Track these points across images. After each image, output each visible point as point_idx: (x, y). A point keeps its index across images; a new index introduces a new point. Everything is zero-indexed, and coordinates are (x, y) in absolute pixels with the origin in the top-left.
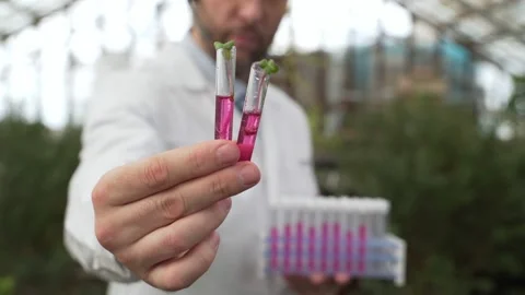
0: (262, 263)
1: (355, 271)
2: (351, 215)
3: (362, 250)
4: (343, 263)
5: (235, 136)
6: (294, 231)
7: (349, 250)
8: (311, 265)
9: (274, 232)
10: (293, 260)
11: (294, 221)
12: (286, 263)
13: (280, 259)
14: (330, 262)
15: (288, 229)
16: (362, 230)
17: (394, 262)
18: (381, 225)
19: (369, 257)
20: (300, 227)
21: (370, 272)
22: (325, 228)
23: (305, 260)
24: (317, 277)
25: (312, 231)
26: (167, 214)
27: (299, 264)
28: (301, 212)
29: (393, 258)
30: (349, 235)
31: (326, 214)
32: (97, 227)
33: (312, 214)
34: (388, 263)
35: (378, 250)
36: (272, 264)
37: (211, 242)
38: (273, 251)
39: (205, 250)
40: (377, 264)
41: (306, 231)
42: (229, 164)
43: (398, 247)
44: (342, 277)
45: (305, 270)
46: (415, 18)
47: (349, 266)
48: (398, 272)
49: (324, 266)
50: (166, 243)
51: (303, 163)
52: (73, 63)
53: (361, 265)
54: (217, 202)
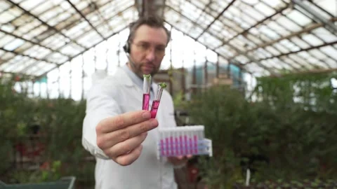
0: (158, 154)
1: (194, 153)
2: (190, 132)
3: (196, 145)
4: (189, 151)
5: (150, 109)
6: (169, 141)
7: (191, 146)
8: (177, 152)
9: (162, 141)
10: (170, 151)
11: (169, 136)
12: (168, 153)
13: (165, 152)
14: (184, 151)
15: (167, 139)
16: (195, 137)
17: (208, 148)
18: (202, 135)
19: (198, 147)
20: (171, 138)
21: (199, 153)
22: (181, 138)
23: (175, 151)
24: (180, 157)
25: (176, 140)
26: (123, 137)
27: (172, 153)
28: (172, 133)
29: (208, 147)
30: (190, 140)
31: (181, 132)
32: (97, 140)
33: (176, 133)
34: (206, 149)
35: (202, 144)
36: (162, 154)
37: (140, 148)
38: (162, 149)
39: (137, 151)
40: (202, 150)
41: (174, 140)
42: (147, 119)
43: (209, 143)
44: (189, 156)
45: (175, 155)
46: (219, 55)
47: (191, 151)
48: (210, 152)
49: (182, 152)
50: (122, 149)
51: (171, 114)
52: (84, 75)
53: (196, 151)
54: (142, 134)
